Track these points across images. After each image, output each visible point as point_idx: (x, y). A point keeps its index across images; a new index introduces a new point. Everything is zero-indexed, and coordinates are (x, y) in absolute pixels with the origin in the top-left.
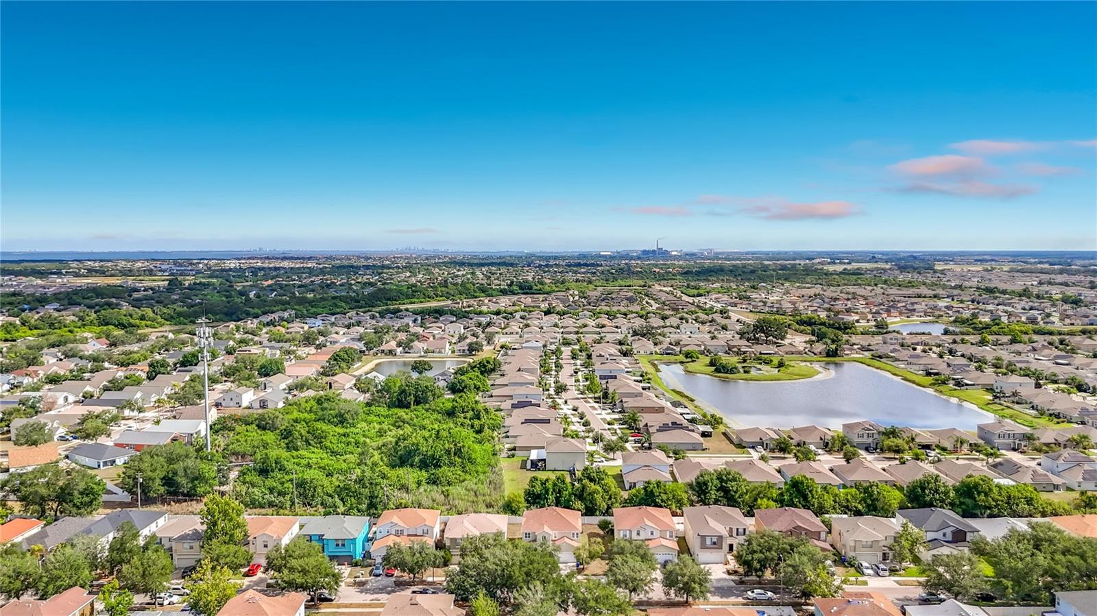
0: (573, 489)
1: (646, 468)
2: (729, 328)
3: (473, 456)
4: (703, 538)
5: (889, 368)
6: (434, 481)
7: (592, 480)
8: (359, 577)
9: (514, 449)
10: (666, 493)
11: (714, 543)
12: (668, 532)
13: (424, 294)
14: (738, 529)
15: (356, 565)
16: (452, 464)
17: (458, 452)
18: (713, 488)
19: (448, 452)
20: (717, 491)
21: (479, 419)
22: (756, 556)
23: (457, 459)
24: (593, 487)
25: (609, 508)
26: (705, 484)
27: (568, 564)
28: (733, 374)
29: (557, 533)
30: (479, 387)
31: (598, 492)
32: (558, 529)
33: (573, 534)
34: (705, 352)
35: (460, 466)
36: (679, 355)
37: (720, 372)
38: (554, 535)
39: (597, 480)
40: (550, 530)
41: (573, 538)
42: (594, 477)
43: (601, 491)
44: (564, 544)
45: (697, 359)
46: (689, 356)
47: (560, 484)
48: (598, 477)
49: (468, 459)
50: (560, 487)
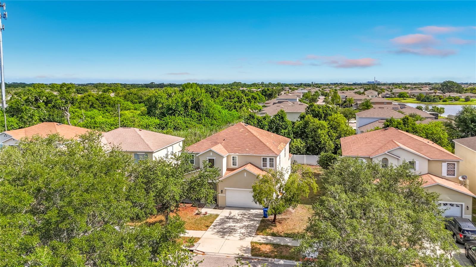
0: (293, 127)
1: (383, 121)
2: (423, 90)
3: (211, 111)
7: (316, 116)
16: (187, 115)
19: (185, 105)
21: (241, 103)
23: (194, 111)
24: (317, 122)
25: (337, 148)
27: (251, 210)
28: (435, 102)
29: (237, 156)
30: (256, 98)
31: (322, 127)
32: (239, 150)
33: (264, 160)
34: (411, 96)
35: (197, 118)
36: (394, 98)
37: (426, 101)
38: (233, 160)
39: (323, 115)
40: (226, 151)
41: (263, 166)
42: (319, 112)
43: (327, 127)
44: (245, 173)
45: (407, 98)
46: (401, 96)
47: (278, 122)
48: (324, 113)
49: (206, 114)
50: (278, 125)
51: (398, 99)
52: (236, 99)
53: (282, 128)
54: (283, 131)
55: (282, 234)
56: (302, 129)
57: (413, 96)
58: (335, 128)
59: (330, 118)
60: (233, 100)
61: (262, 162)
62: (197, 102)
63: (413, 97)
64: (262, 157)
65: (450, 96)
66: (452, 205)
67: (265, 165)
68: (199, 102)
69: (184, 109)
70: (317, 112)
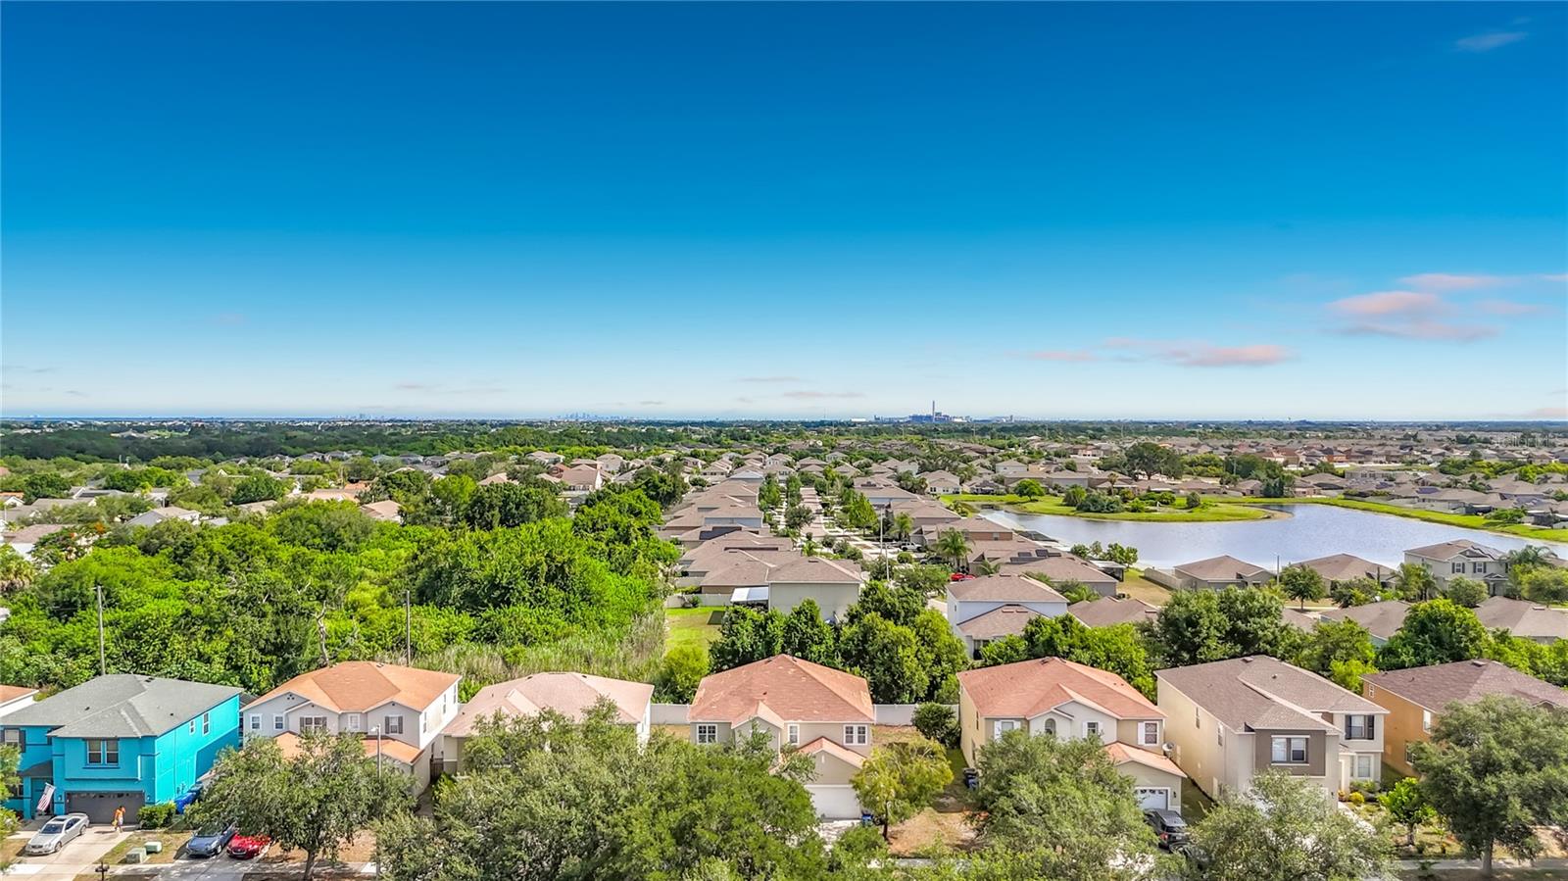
0: (837, 639)
1: (1011, 609)
2: (1079, 469)
3: (595, 586)
4: (1262, 738)
5: (1386, 509)
6: (488, 637)
7: (888, 614)
8: (134, 859)
9: (699, 591)
10: (1086, 648)
11: (1299, 756)
12: (1142, 726)
13: (579, 440)
14: (1349, 718)
15: (149, 823)
16: (539, 600)
17: (558, 575)
18: (1213, 632)
19: (532, 574)
20: (1224, 640)
21: (627, 542)
22: (1509, 779)
23: (552, 589)
24: (892, 629)
25: (934, 686)
26: (1192, 622)
27: (835, 822)
28: (1113, 512)
29: (798, 726)
30: (640, 512)
31: (905, 643)
32: (801, 713)
33: (850, 731)
34: (1051, 490)
35: (562, 607)
36: (1004, 494)
37: (1089, 511)
38: (791, 732)
39: (903, 614)
40: (778, 716)
41: (847, 742)
42: (893, 605)
43: (914, 641)
44: (823, 757)
45: (1040, 498)
46: (1025, 492)
47: (803, 627)
48: (903, 608)
49: (582, 594)
50: (803, 634)
51: (1015, 498)
52: (611, 532)
53: (812, 641)
54: (815, 648)
55: (907, 854)
56: (858, 645)
57: (1055, 489)
58: (930, 643)
59: (918, 619)
60: (603, 534)
61: (845, 735)
62: (559, 565)
63: (1056, 492)
64: (845, 726)
65: (1149, 491)
66: (1153, 792)
67: (850, 740)
68: (565, 565)
69: (530, 584)
70: (889, 607)
